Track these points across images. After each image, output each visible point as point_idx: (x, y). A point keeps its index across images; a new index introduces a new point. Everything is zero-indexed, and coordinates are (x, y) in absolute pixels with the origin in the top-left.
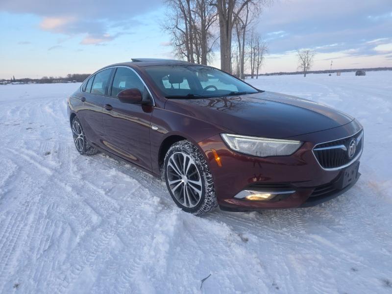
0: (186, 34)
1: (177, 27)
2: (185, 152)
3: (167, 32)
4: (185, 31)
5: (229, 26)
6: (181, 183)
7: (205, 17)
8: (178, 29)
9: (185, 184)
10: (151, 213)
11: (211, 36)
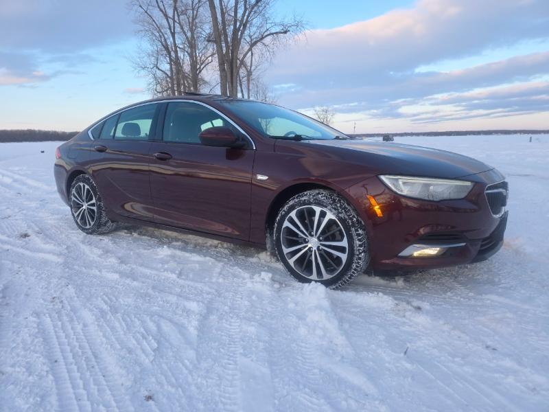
0: (171, 78)
1: (157, 68)
2: (319, 204)
3: (143, 72)
4: (169, 73)
5: (234, 71)
6: (307, 248)
7: (196, 58)
8: (159, 69)
9: (315, 248)
10: (269, 293)
11: (205, 82)
